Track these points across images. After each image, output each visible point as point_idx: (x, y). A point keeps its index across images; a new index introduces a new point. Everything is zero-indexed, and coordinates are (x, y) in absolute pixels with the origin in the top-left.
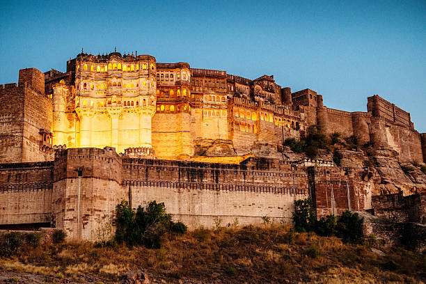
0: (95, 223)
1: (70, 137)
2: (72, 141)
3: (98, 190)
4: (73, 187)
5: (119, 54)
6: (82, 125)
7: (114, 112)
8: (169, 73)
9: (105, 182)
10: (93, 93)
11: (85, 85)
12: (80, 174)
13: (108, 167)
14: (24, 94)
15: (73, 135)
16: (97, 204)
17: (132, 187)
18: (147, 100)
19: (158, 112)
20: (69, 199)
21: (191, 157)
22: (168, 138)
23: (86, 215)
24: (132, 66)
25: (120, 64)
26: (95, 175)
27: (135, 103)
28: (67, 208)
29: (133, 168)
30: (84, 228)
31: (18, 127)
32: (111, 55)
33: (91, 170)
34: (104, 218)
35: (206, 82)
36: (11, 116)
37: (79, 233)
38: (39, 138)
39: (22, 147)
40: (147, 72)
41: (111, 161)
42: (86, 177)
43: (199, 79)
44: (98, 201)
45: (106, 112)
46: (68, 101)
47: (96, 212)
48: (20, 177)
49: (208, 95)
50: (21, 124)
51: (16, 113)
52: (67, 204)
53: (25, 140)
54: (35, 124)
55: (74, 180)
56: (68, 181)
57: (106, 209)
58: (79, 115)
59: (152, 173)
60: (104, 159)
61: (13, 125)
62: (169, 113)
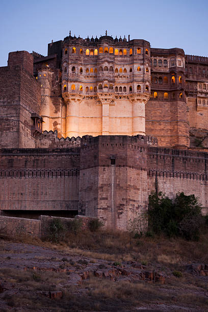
0: (130, 213)
1: (56, 122)
2: (59, 127)
3: (132, 179)
4: (106, 175)
5: (111, 38)
6: (68, 110)
7: (106, 97)
8: (163, 59)
9: (137, 171)
10: (82, 78)
11: (73, 69)
12: (113, 162)
13: (140, 156)
14: (20, 77)
15: (59, 121)
16: (131, 194)
17: (158, 177)
18: (142, 87)
19: (151, 99)
20: (102, 187)
21: (188, 148)
22: (162, 127)
23: (121, 205)
24: (125, 50)
25: (111, 48)
26: (130, 163)
27: (128, 89)
28: (100, 197)
29: (159, 158)
30: (119, 218)
31: (13, 112)
32: (102, 38)
33: (125, 159)
34: (138, 208)
35: (200, 69)
36: (5, 100)
37: (114, 223)
38: (31, 123)
39: (18, 131)
40: (141, 57)
41: (143, 150)
42: (120, 166)
43: (193, 66)
44: (132, 191)
45: (96, 97)
46: (53, 85)
47: (131, 203)
48: (37, 163)
49: (202, 84)
50: (17, 109)
51: (11, 97)
52: (100, 193)
53: (21, 125)
54: (28, 109)
55: (106, 168)
56: (101, 169)
57: (140, 199)
58: (66, 99)
59: (179, 163)
60: (137, 147)
61: (8, 108)
62: (162, 100)
